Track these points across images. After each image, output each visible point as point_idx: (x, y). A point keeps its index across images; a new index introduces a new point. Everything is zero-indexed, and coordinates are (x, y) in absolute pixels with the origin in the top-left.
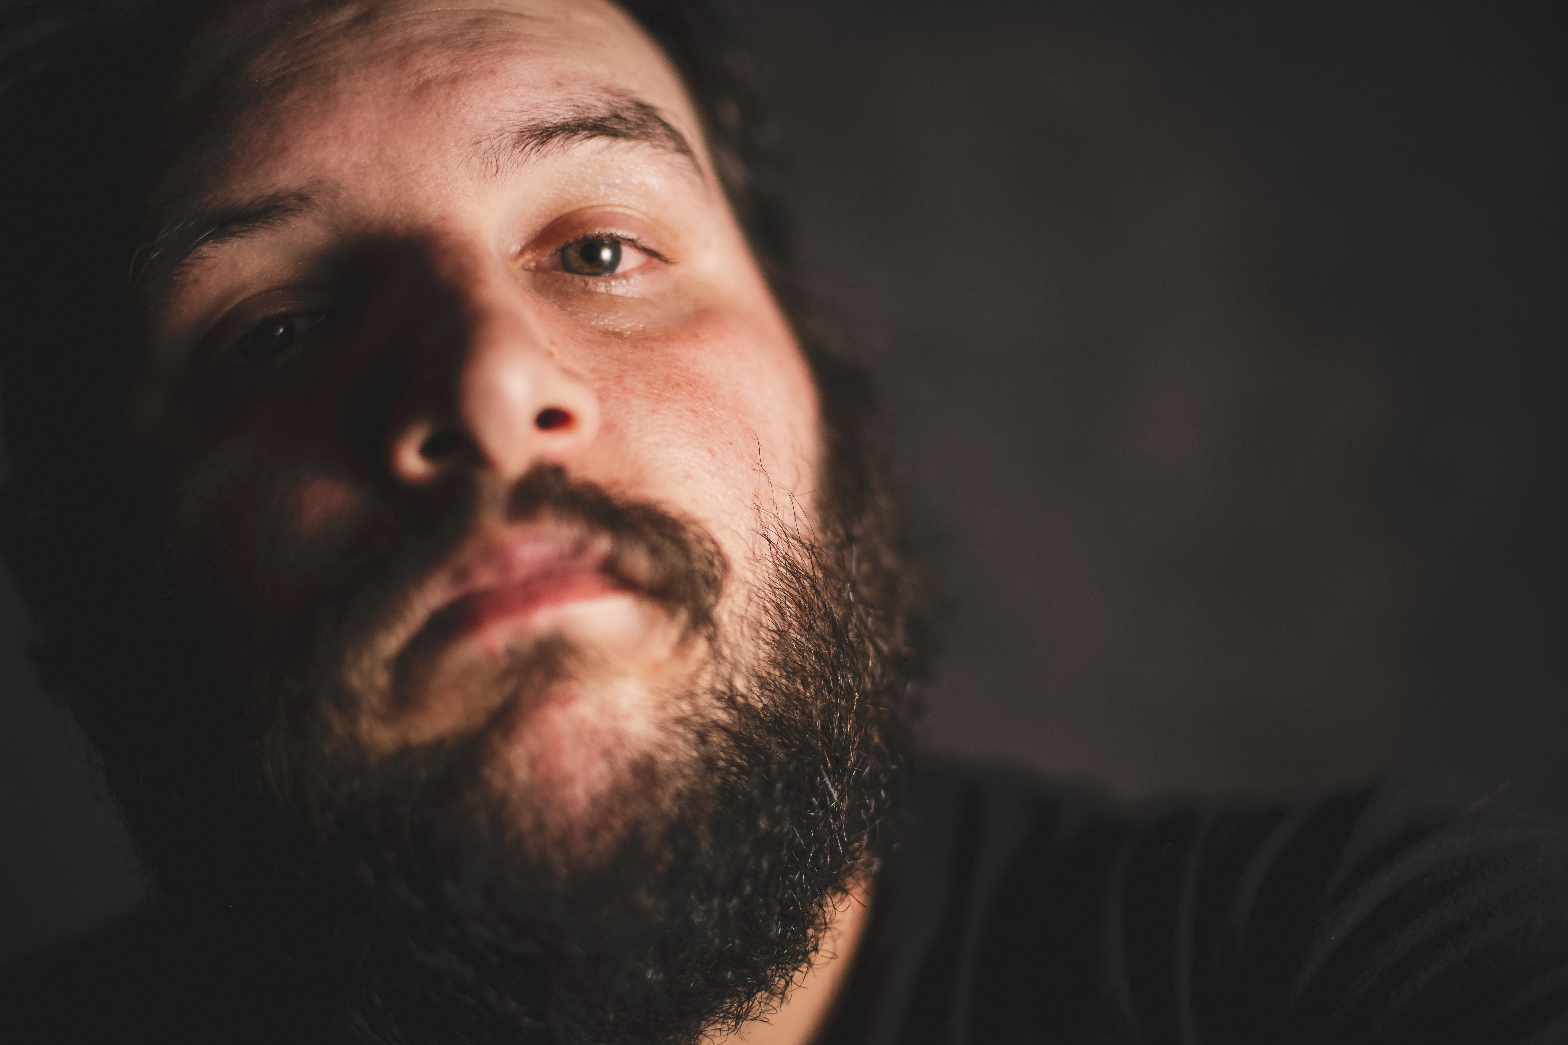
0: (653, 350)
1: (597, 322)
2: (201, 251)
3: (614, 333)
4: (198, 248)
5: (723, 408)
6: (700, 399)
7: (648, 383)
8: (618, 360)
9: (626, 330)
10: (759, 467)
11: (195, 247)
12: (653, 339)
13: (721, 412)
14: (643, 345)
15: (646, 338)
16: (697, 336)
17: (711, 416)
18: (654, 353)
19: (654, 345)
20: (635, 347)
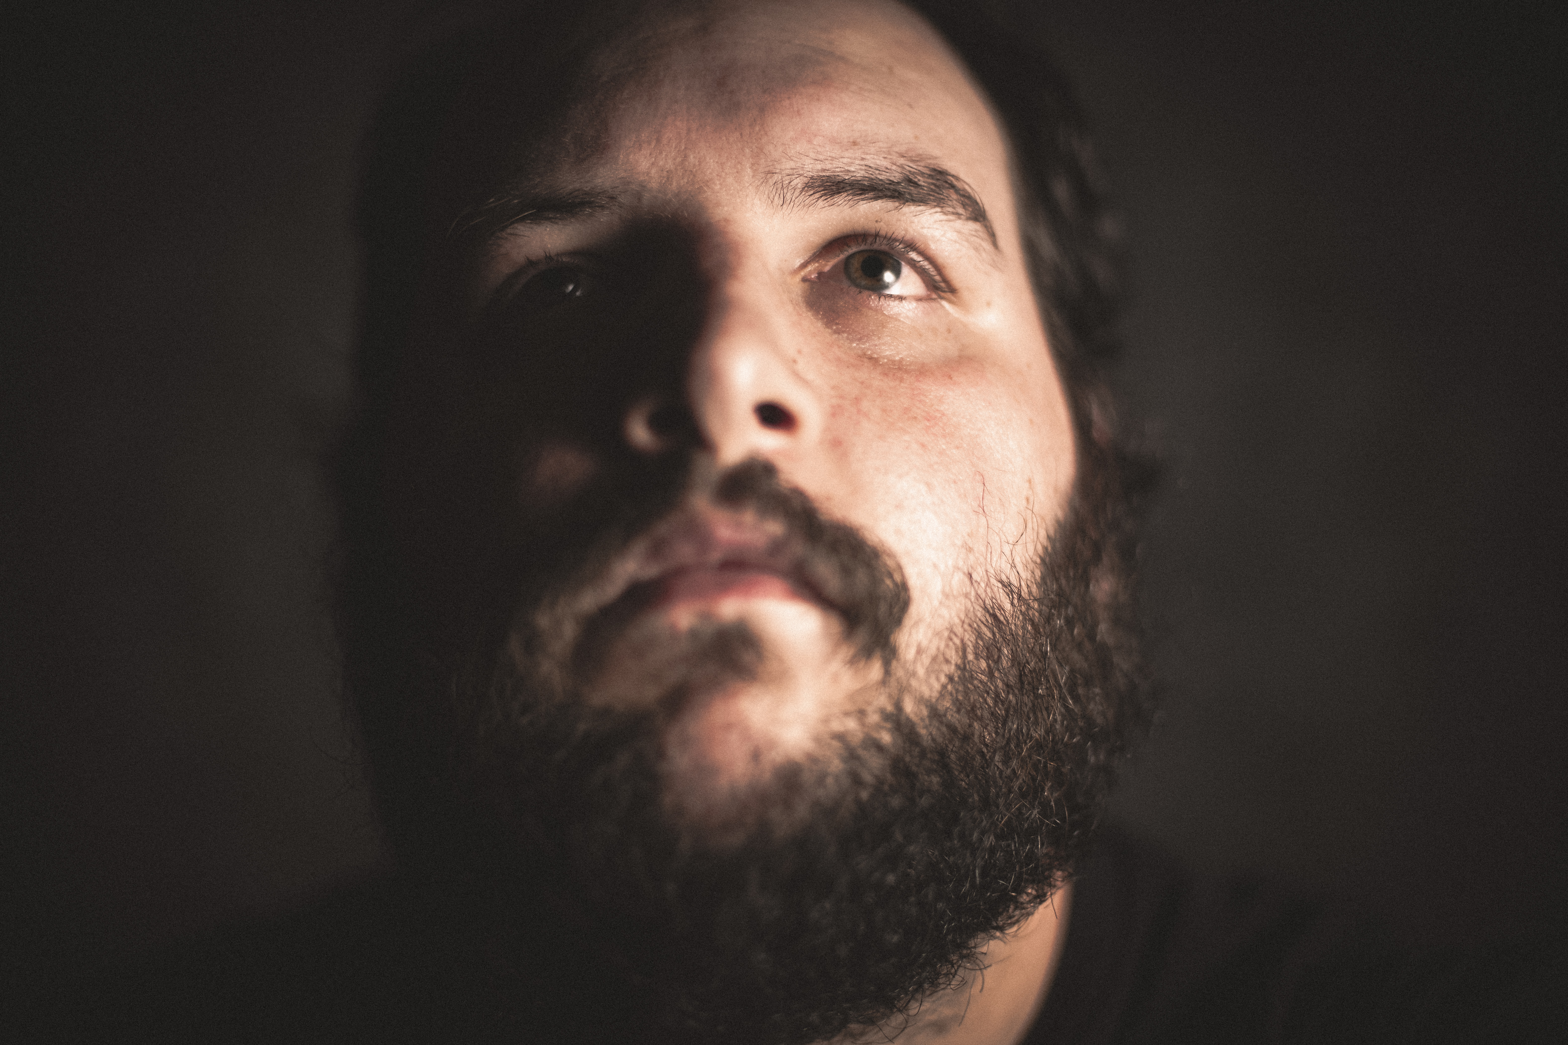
0: (901, 380)
1: (857, 344)
2: (517, 228)
3: (871, 358)
4: (516, 225)
5: (957, 448)
6: (934, 435)
7: (884, 411)
8: (862, 383)
9: (884, 358)
10: (982, 510)
11: (513, 223)
12: (907, 372)
13: (954, 451)
14: (894, 375)
15: (900, 369)
16: (950, 377)
17: (942, 453)
18: (902, 384)
19: (905, 376)
20: (886, 375)
